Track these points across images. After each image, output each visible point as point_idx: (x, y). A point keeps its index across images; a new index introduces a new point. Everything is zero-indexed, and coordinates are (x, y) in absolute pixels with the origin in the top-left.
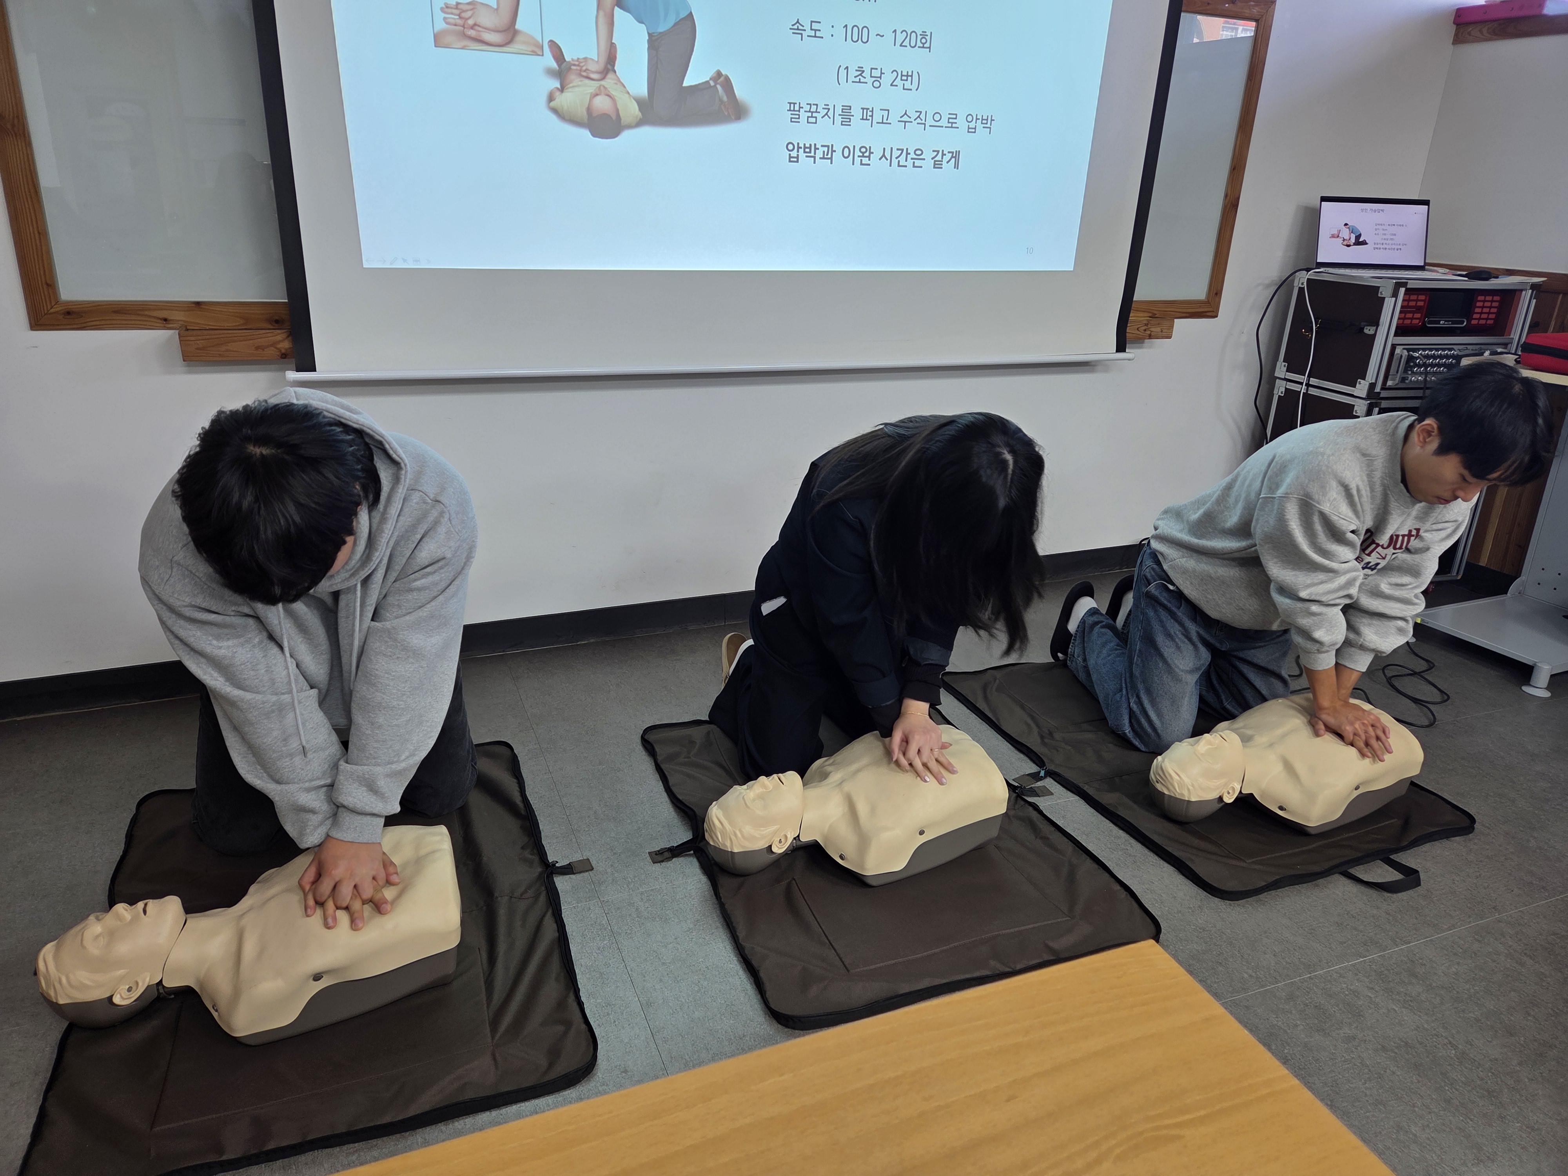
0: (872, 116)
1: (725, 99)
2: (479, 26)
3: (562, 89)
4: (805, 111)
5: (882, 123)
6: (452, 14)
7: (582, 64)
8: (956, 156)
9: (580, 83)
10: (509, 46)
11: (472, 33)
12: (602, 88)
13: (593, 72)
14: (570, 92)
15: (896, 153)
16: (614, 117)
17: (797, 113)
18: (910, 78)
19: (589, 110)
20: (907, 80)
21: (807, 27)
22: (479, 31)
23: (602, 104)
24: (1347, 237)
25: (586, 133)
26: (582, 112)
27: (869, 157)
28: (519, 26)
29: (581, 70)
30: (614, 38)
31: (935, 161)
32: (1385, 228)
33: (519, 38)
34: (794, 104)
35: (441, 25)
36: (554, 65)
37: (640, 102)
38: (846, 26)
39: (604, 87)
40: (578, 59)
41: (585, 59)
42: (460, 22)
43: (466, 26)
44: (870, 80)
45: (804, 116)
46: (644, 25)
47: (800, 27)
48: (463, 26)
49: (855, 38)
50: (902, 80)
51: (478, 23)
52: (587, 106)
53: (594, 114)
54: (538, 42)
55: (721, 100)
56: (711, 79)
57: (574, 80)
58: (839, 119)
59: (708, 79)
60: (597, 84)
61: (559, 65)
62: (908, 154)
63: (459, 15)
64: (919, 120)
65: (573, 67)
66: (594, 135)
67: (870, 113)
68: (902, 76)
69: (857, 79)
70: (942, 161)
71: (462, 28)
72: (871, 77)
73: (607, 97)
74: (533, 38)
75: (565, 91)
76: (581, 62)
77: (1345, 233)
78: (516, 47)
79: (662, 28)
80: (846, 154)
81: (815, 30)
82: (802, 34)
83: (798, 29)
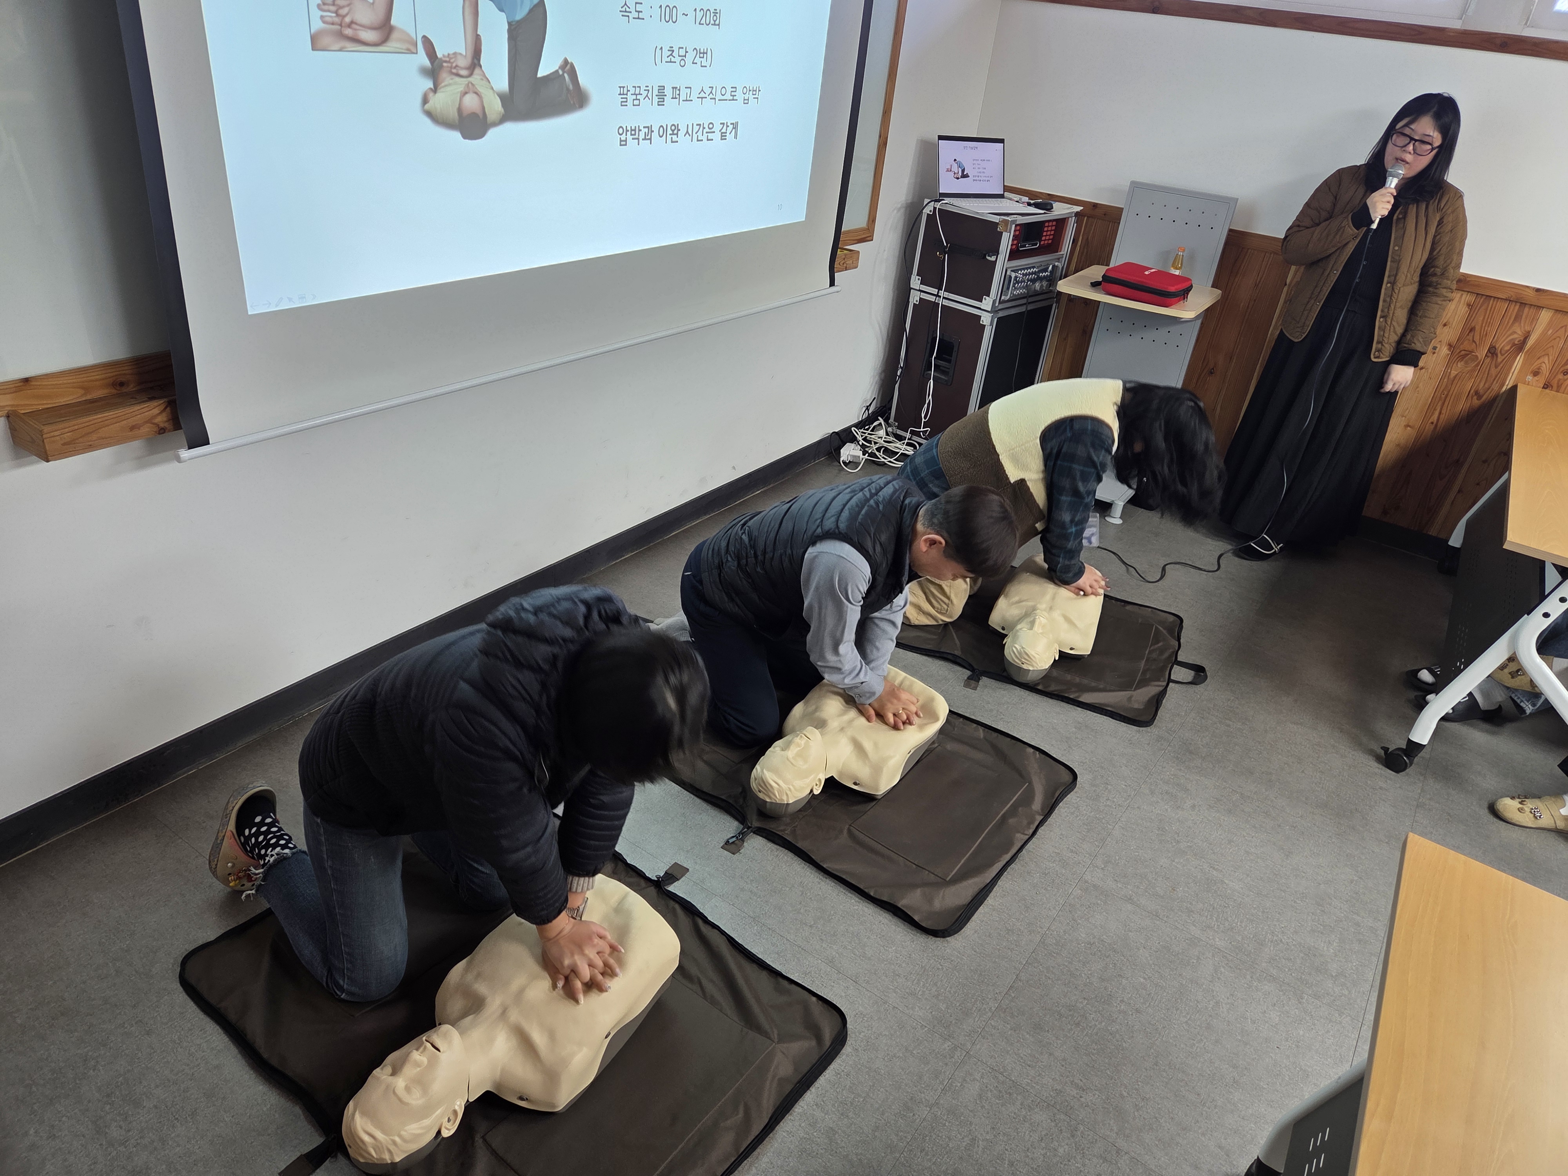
0: (679, 95)
1: (571, 87)
2: (356, 24)
3: (435, 90)
4: (632, 94)
5: (687, 100)
6: (329, 11)
7: (452, 61)
8: (735, 126)
9: (451, 81)
10: (385, 45)
11: (348, 32)
12: (470, 85)
13: (462, 68)
14: (443, 92)
15: (696, 128)
16: (481, 116)
17: (625, 96)
18: (705, 55)
19: (460, 110)
20: (703, 57)
21: (633, 11)
22: (356, 30)
23: (470, 102)
24: (956, 172)
25: (457, 135)
26: (453, 114)
27: (677, 134)
28: (393, 22)
29: (451, 67)
30: (478, 30)
31: (722, 133)
32: (978, 162)
33: (395, 35)
34: (624, 87)
35: (317, 25)
36: (427, 62)
37: (502, 97)
38: (661, 6)
39: (472, 83)
40: (449, 54)
41: (455, 54)
42: (337, 20)
43: (343, 25)
44: (677, 59)
45: (630, 98)
46: (504, 13)
47: (628, 9)
48: (341, 25)
49: (667, 19)
50: (700, 57)
51: (355, 21)
52: (457, 106)
53: (465, 113)
54: (412, 38)
55: (568, 89)
56: (559, 68)
57: (446, 78)
58: (656, 99)
59: (557, 68)
60: (464, 81)
61: (432, 63)
62: (704, 128)
63: (336, 12)
64: (711, 96)
65: (445, 64)
66: (465, 137)
67: (678, 92)
68: (700, 53)
69: (668, 60)
70: (726, 133)
71: (339, 27)
72: (679, 56)
73: (475, 95)
74: (408, 35)
75: (438, 91)
76: (451, 58)
77: (955, 168)
78: (392, 45)
79: (519, 17)
80: (661, 134)
81: (639, 12)
82: (628, 16)
83: (626, 11)
